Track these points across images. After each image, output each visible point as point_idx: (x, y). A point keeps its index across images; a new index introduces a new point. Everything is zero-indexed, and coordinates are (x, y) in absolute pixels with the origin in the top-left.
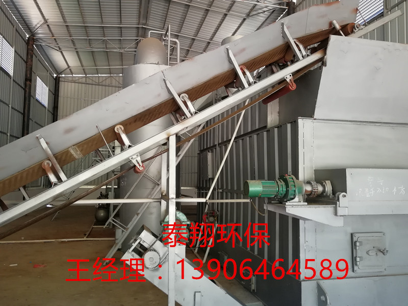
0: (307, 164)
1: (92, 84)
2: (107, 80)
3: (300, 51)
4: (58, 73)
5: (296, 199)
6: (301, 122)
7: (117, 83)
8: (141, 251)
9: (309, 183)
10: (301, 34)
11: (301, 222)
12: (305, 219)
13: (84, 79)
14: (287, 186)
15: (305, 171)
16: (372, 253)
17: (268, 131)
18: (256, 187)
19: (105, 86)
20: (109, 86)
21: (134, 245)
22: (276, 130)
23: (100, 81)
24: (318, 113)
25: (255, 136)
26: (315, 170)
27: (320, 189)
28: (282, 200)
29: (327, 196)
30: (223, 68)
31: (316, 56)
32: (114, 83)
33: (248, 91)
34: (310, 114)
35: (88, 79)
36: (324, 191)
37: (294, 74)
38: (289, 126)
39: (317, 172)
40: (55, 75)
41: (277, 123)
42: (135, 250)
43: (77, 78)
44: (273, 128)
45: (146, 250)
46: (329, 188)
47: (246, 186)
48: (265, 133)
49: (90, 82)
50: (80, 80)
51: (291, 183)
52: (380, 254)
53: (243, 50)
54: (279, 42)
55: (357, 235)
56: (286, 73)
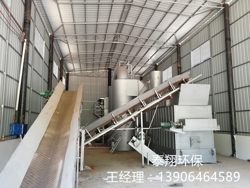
0: (177, 118)
1: (84, 76)
2: (91, 74)
3: (173, 87)
4: (68, 72)
5: (173, 127)
6: (175, 106)
7: (96, 75)
8: (133, 142)
9: (176, 123)
10: (174, 82)
11: (175, 134)
12: (177, 133)
13: (80, 74)
14: (170, 123)
15: (176, 120)
16: (196, 142)
17: (166, 107)
18: (162, 124)
19: (91, 77)
20: (92, 77)
21: (131, 140)
22: (169, 107)
23: (88, 74)
24: (179, 104)
25: (163, 108)
26: (179, 120)
27: (179, 124)
28: (169, 127)
29: (181, 126)
30: (153, 94)
31: (178, 89)
32: (95, 75)
33: (160, 99)
34: (177, 104)
35: (82, 74)
36: (180, 125)
37: (172, 94)
38: (172, 107)
39: (180, 120)
40: (67, 73)
41: (169, 106)
42: (132, 141)
43: (77, 73)
44: (168, 107)
45: (134, 141)
46: (182, 124)
47: (160, 124)
48: (166, 108)
49: (83, 75)
50: (78, 75)
51: (171, 123)
52: (198, 142)
53: (158, 89)
54: (168, 85)
55: (192, 137)
56: (170, 94)
